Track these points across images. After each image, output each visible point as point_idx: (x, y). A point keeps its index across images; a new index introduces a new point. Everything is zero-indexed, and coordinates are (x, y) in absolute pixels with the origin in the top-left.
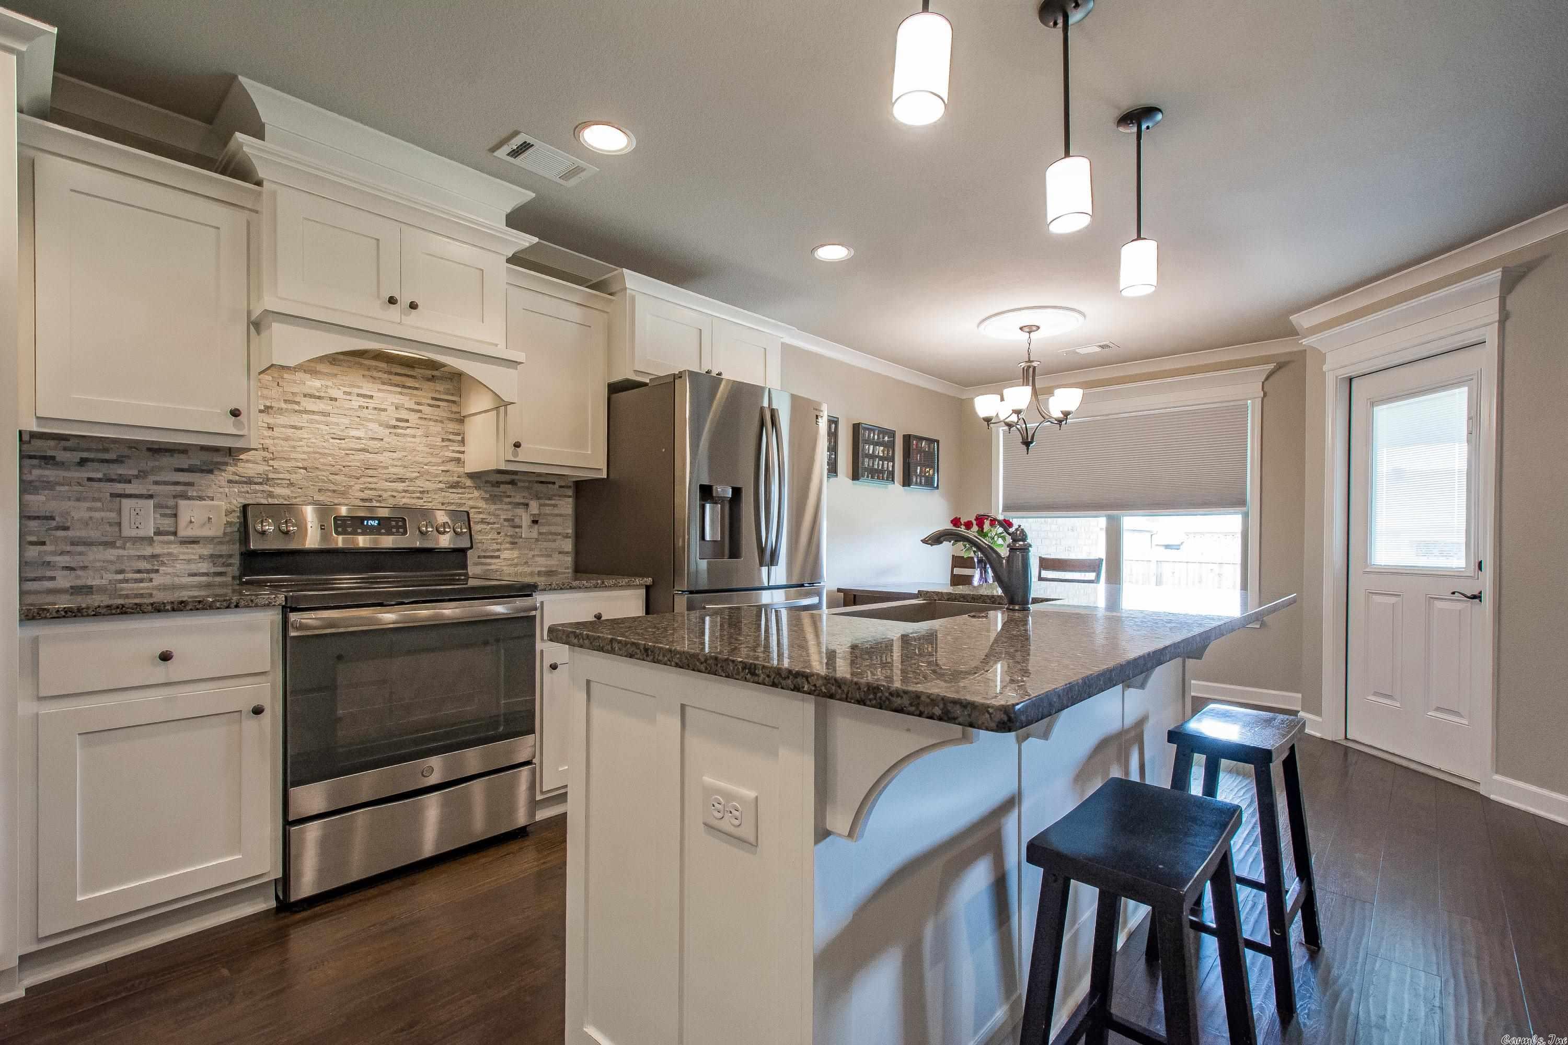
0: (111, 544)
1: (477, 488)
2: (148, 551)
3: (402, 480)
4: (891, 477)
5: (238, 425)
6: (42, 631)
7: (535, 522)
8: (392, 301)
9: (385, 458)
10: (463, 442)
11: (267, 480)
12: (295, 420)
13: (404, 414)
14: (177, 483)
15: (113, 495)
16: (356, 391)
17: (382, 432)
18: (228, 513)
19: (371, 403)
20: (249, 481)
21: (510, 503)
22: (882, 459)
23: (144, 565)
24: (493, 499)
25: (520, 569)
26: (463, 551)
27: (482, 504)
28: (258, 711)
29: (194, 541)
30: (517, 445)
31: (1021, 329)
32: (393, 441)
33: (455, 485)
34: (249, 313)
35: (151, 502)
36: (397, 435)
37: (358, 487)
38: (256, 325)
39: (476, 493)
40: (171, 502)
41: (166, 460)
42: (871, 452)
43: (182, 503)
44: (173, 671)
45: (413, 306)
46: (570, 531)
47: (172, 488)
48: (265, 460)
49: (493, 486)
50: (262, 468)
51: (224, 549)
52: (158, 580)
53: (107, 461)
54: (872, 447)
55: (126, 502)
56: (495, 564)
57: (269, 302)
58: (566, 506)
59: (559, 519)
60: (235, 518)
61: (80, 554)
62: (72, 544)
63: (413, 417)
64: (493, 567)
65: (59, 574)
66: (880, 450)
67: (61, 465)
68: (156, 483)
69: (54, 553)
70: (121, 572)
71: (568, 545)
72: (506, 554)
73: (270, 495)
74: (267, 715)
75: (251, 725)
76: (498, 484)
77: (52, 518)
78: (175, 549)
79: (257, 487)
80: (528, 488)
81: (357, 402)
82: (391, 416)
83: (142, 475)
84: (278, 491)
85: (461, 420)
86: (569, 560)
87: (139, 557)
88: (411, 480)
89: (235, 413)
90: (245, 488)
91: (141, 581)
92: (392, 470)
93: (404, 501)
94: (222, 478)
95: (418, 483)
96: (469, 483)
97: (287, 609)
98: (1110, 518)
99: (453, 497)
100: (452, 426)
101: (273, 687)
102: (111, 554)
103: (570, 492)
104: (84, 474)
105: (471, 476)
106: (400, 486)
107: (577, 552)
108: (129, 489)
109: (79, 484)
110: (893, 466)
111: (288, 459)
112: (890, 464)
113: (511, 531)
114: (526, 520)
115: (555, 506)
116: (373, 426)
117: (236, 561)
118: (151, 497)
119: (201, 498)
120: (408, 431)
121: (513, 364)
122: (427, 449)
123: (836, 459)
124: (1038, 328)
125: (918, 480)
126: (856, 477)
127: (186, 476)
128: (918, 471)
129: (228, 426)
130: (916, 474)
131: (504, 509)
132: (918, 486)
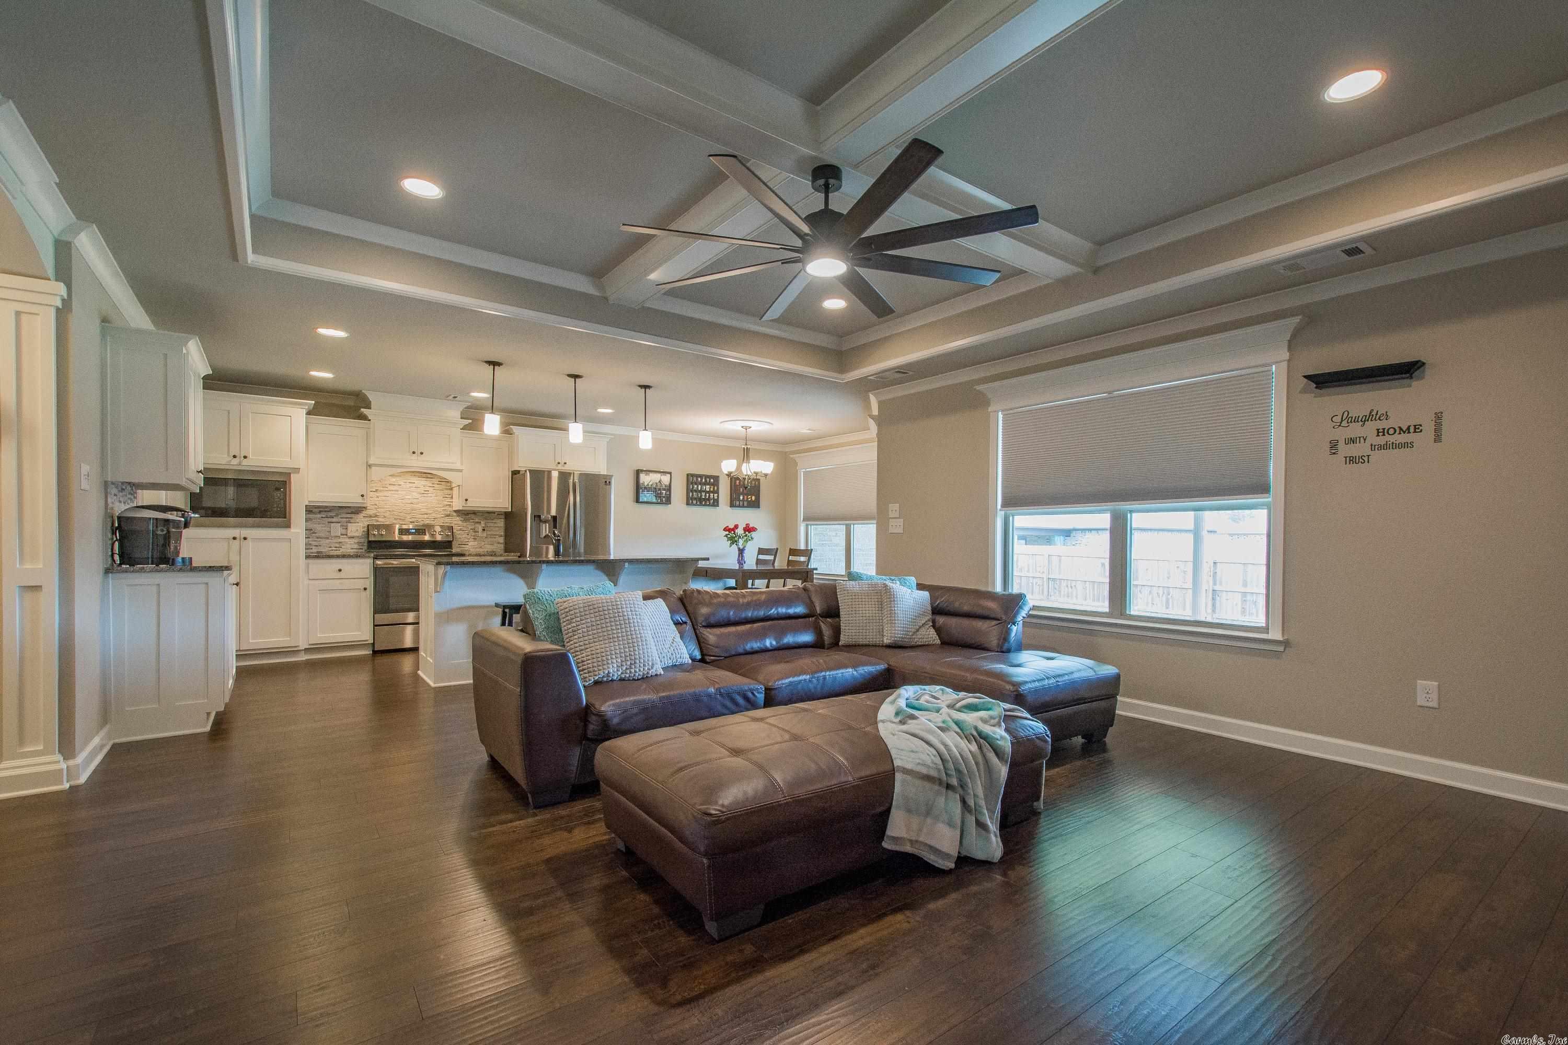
0: (328, 538)
1: (458, 516)
2: (340, 540)
3: (427, 514)
4: (716, 503)
5: (364, 499)
6: (311, 561)
7: (484, 530)
8: (414, 453)
9: (419, 506)
10: (452, 498)
11: (376, 516)
12: (386, 494)
13: (427, 488)
14: (347, 518)
15: (329, 522)
16: (409, 481)
17: (417, 496)
18: (363, 527)
19: (414, 485)
20: (371, 517)
21: (473, 522)
22: (709, 492)
23: (337, 545)
24: (465, 520)
25: (478, 550)
26: (450, 542)
27: (460, 523)
28: (365, 589)
29: (353, 537)
30: (466, 500)
31: (742, 427)
32: (422, 499)
33: (448, 516)
34: (367, 462)
35: (340, 524)
36: (424, 497)
37: (409, 517)
38: (369, 466)
39: (458, 518)
40: (345, 524)
41: (345, 511)
42: (700, 489)
43: (349, 524)
44: (342, 575)
45: (422, 453)
46: (503, 533)
47: (345, 519)
48: (376, 509)
49: (466, 515)
50: (374, 512)
51: (362, 540)
52: (342, 550)
53: (325, 511)
54: (700, 486)
55: (332, 525)
56: (467, 548)
57: (371, 462)
58: (501, 523)
59: (497, 529)
60: (365, 529)
61: (320, 541)
62: (318, 538)
63: (431, 489)
64: (466, 549)
65: (314, 547)
66: (708, 488)
67: (315, 513)
68: (341, 518)
69: (312, 541)
70: (330, 547)
71: (502, 540)
72: (471, 544)
73: (377, 521)
74: (368, 590)
75: (364, 594)
76: (468, 514)
77: (311, 530)
78: (347, 540)
79: (374, 518)
80: (482, 516)
81: (409, 485)
82: (422, 490)
83: (337, 515)
84: (380, 519)
85: (451, 489)
86: (502, 546)
87: (337, 543)
88: (430, 514)
89: (362, 496)
90: (368, 519)
91: (337, 550)
92: (422, 510)
93: (427, 522)
94: (361, 515)
95: (433, 515)
96: (455, 514)
97: (375, 558)
98: (847, 525)
99: (447, 520)
100: (449, 492)
101: (370, 582)
102: (328, 541)
103: (503, 517)
104: (319, 516)
105: (455, 511)
106: (426, 516)
107: (506, 543)
108: (334, 520)
109: (319, 519)
110: (718, 496)
111: (384, 508)
112: (716, 495)
113: (473, 534)
114: (480, 529)
115: (495, 523)
116: (415, 494)
117: (366, 544)
118: (339, 522)
119: (355, 523)
120: (429, 495)
121: (461, 471)
122: (436, 501)
123: (670, 494)
124: (750, 427)
125: (741, 503)
126: (688, 504)
127: (349, 516)
128: (741, 498)
129: (360, 500)
130: (739, 500)
131: (469, 525)
132: (741, 507)
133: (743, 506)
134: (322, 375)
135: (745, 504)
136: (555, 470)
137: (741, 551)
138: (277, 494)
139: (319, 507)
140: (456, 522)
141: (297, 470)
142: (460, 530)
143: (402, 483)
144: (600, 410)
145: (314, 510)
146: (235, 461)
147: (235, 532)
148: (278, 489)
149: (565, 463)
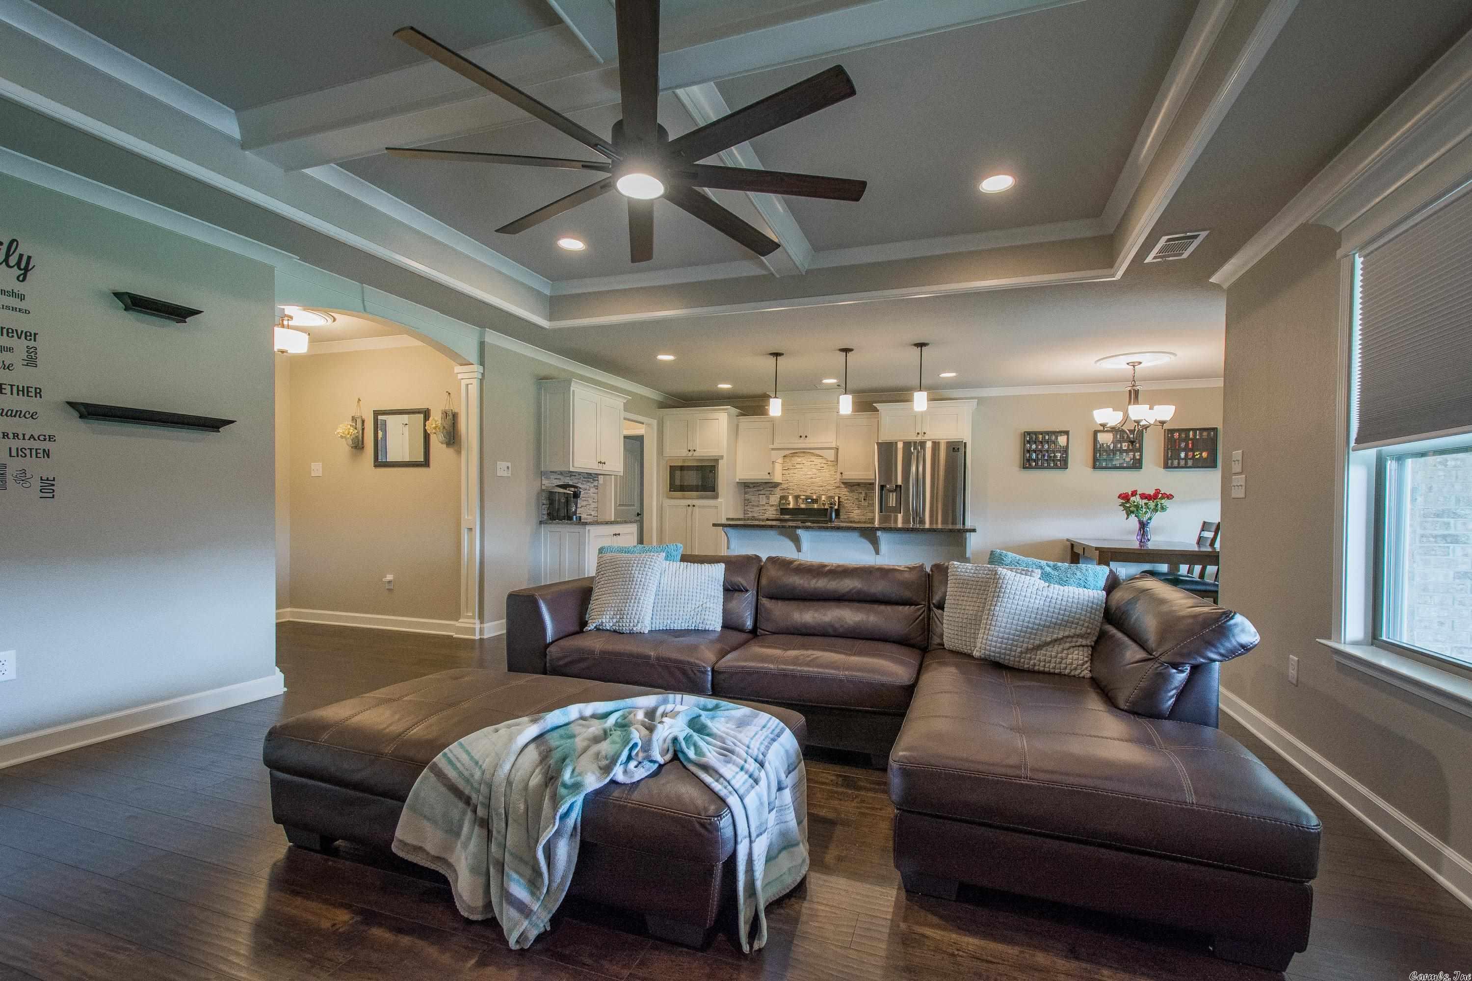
0: (758, 506)
1: (846, 487)
2: (765, 508)
4: (1137, 464)
5: (770, 476)
7: (866, 500)
8: (801, 437)
9: (817, 480)
11: (788, 489)
12: (794, 471)
13: (822, 466)
15: (759, 495)
16: (808, 460)
17: (816, 472)
18: (779, 498)
19: (814, 463)
20: (784, 489)
21: (857, 492)
22: (1127, 451)
23: (764, 512)
24: (852, 491)
25: (859, 517)
27: (847, 493)
29: (773, 506)
30: (841, 473)
31: (1128, 364)
32: (819, 474)
36: (821, 473)
37: (809, 489)
39: (845, 489)
40: (768, 496)
41: (768, 486)
42: (1111, 448)
43: (770, 496)
45: (806, 437)
47: (768, 492)
48: (785, 483)
50: (786, 485)
51: (778, 508)
52: (766, 515)
53: (757, 486)
55: (761, 497)
56: (852, 515)
60: (780, 500)
61: (753, 509)
62: (752, 506)
63: (825, 466)
65: (750, 513)
66: (1124, 445)
67: (750, 488)
68: (765, 492)
69: (750, 508)
70: (760, 513)
72: (856, 512)
73: (788, 493)
76: (852, 485)
77: (749, 500)
78: (769, 508)
79: (786, 491)
81: (810, 463)
82: (819, 466)
83: (764, 489)
84: (791, 492)
87: (763, 509)
89: (769, 474)
91: (763, 515)
92: (817, 483)
93: (822, 493)
94: (779, 488)
95: (827, 487)
96: (843, 486)
99: (837, 491)
102: (758, 509)
104: (753, 489)
105: (844, 483)
106: (821, 488)
108: (762, 492)
109: (752, 492)
110: (1141, 456)
111: (793, 482)
112: (1137, 454)
113: (857, 503)
114: (861, 499)
116: (814, 470)
117: (780, 511)
118: (764, 496)
119: (773, 495)
122: (830, 476)
123: (1067, 457)
124: (1140, 363)
125: (1182, 463)
126: (1094, 467)
127: (771, 489)
128: (1183, 455)
129: (768, 477)
130: (1179, 458)
131: (855, 495)
132: (1182, 467)
133: (1186, 467)
134: (725, 386)
135: (1190, 463)
136: (929, 440)
137: (1143, 525)
138: (711, 475)
139: (752, 483)
140: (844, 492)
141: (722, 457)
142: (848, 499)
143: (804, 462)
144: (943, 375)
145: (751, 485)
146: (690, 454)
147: (689, 502)
148: (711, 471)
149: (925, 433)
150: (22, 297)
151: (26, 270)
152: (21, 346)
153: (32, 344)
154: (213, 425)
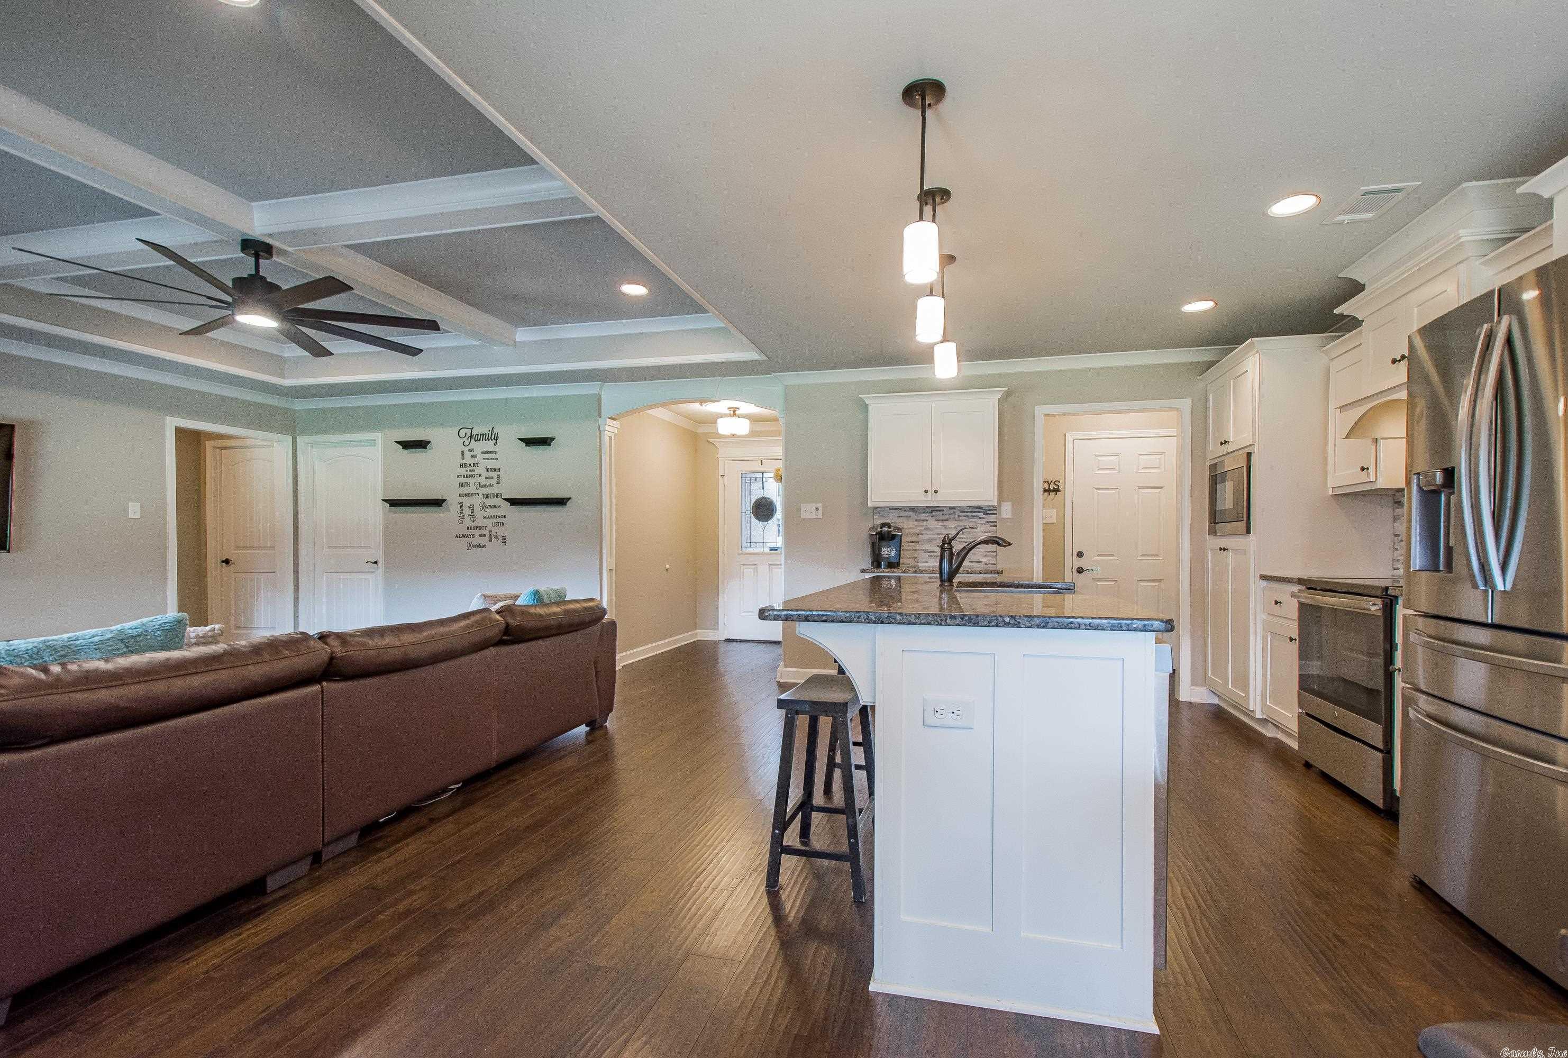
28: (1293, 640)
44: (1280, 610)
74: (1295, 642)
141: (1261, 448)
146: (1222, 450)
147: (1222, 542)
150: (495, 453)
151: (497, 439)
152: (494, 474)
153: (499, 473)
154: (561, 502)
